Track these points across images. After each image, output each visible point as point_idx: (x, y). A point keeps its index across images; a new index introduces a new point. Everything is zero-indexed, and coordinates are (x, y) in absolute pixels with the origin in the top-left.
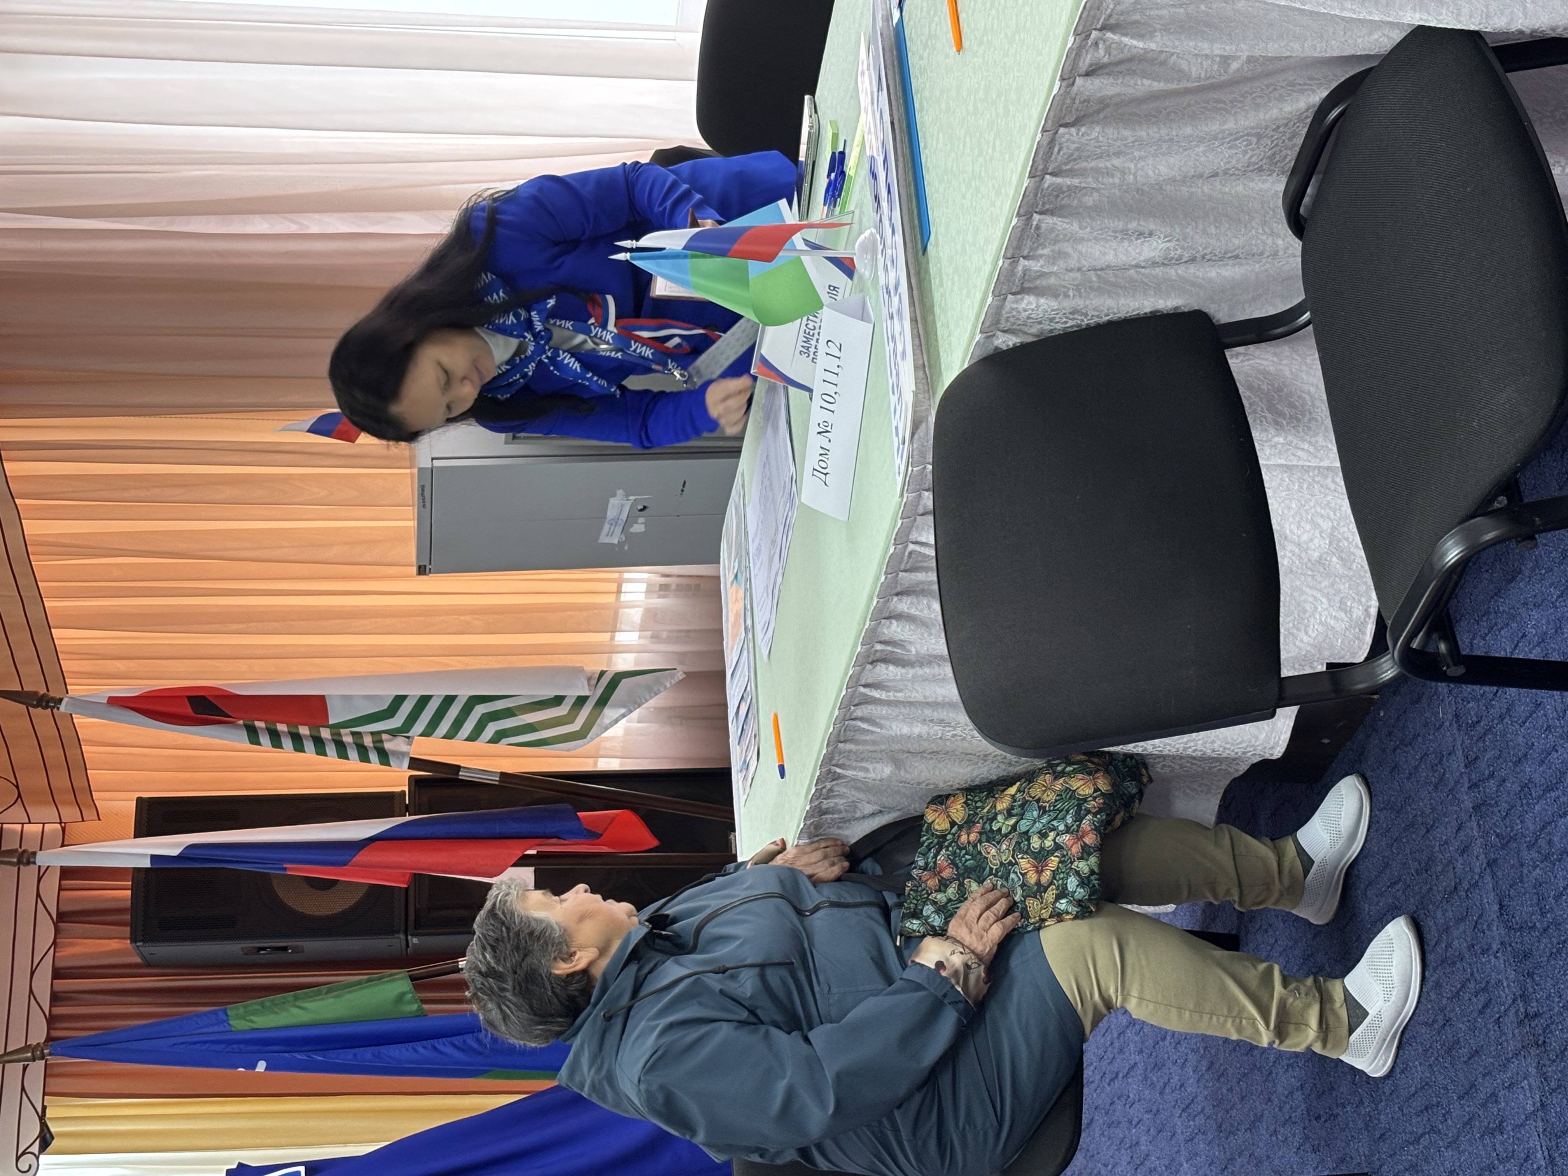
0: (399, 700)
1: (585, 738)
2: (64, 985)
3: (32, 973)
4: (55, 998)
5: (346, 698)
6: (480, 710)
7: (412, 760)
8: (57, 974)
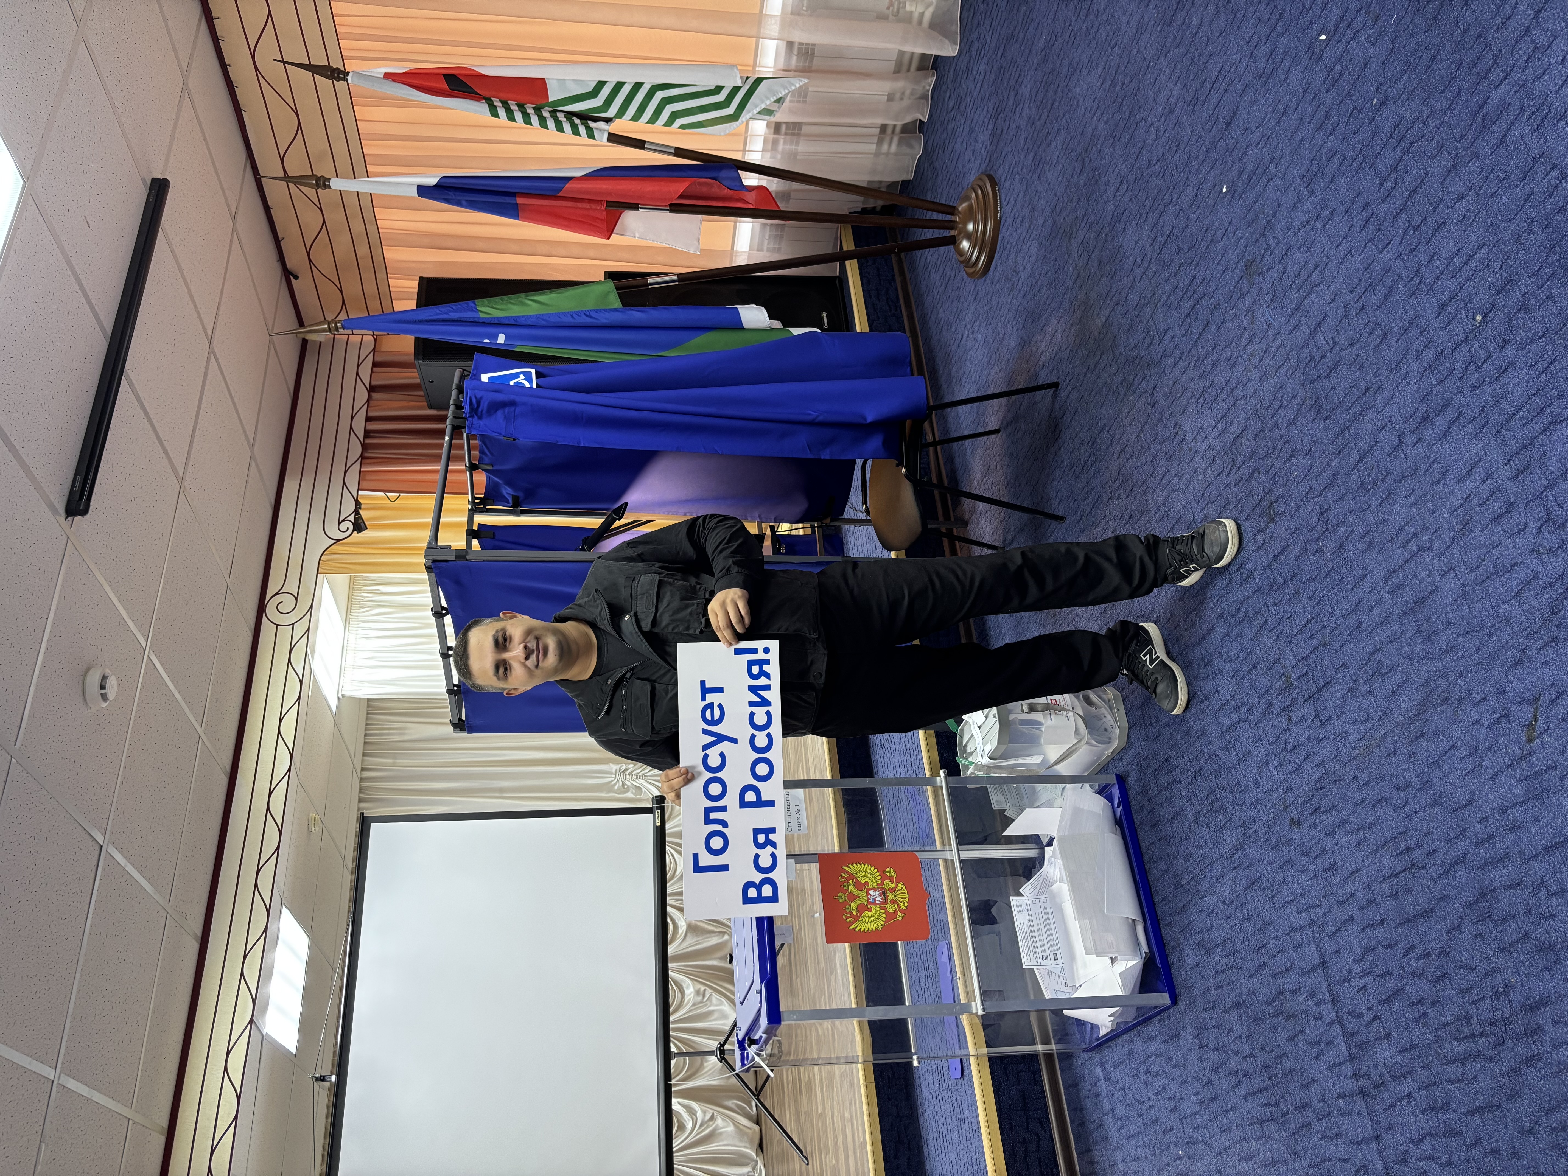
0: (601, 84)
1: (737, 120)
2: (372, 426)
3: (352, 418)
4: (367, 434)
5: (561, 81)
6: (660, 95)
7: (610, 134)
8: (369, 419)
